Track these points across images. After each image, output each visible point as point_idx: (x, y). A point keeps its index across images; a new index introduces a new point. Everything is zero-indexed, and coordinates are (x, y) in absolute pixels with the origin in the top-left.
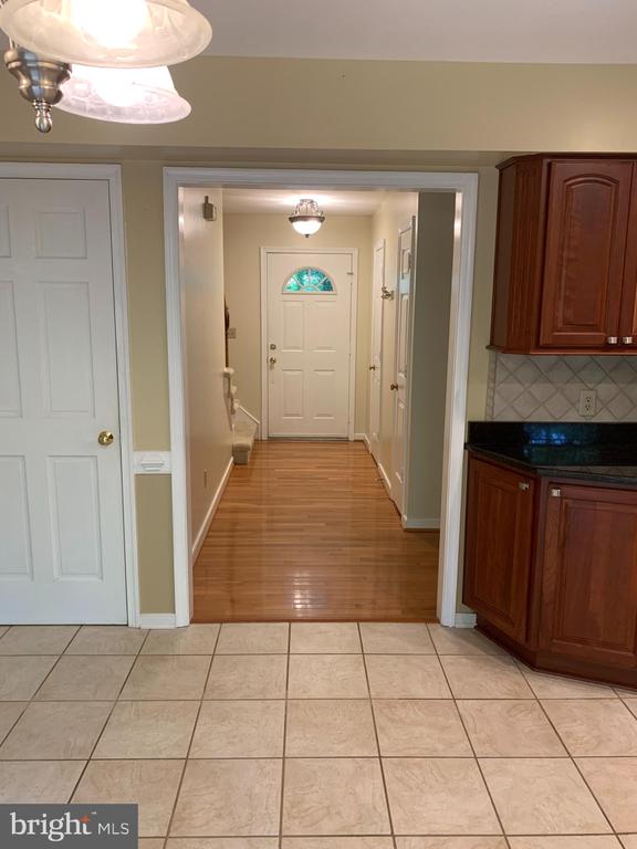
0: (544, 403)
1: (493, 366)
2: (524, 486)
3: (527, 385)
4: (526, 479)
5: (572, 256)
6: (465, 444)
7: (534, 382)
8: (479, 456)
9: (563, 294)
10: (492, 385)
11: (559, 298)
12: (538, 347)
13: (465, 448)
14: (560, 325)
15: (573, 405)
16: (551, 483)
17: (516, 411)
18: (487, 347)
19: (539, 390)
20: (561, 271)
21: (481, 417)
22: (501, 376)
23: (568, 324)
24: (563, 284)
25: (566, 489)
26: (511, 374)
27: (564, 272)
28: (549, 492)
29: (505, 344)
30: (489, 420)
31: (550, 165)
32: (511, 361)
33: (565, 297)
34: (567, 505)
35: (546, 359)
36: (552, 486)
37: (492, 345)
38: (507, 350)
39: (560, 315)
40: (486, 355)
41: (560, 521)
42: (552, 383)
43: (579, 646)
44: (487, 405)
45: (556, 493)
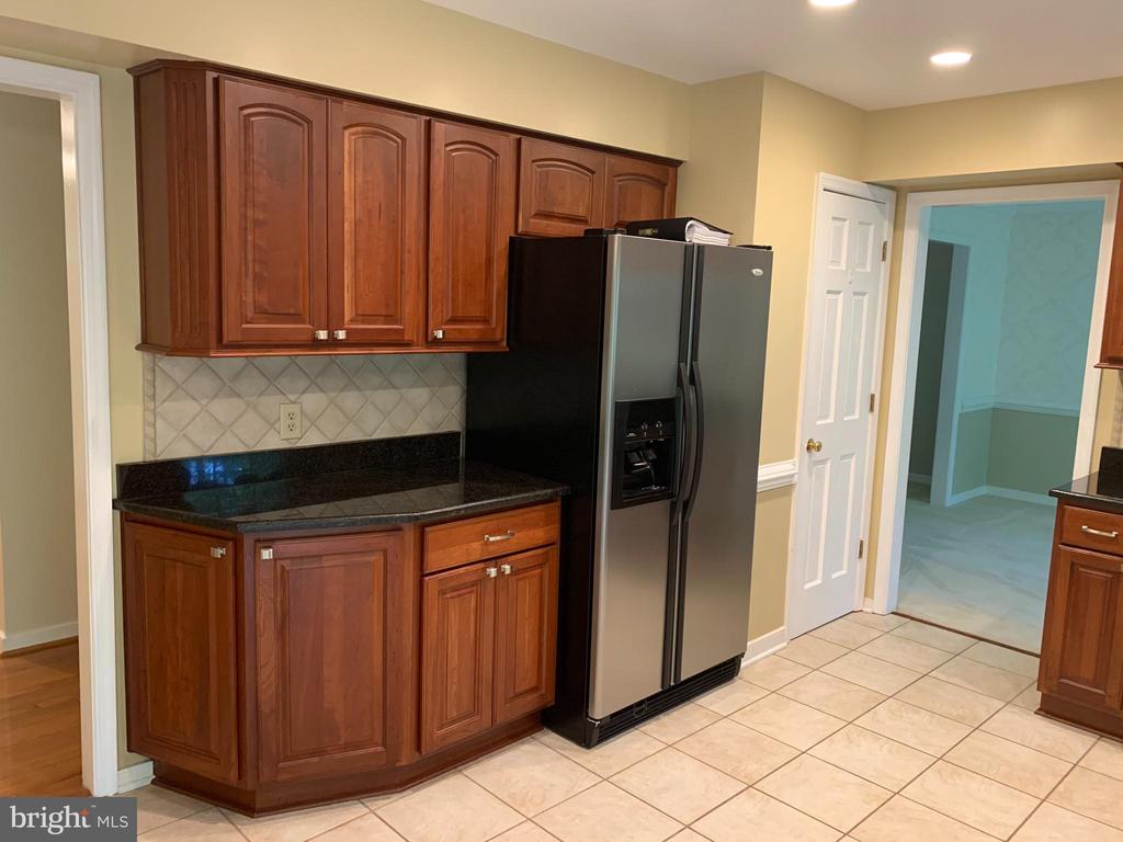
0: (230, 427)
1: (150, 378)
2: (219, 552)
3: (204, 402)
4: (221, 540)
5: (260, 216)
6: (113, 501)
7: (215, 396)
8: (141, 516)
9: (251, 270)
10: (151, 405)
11: (246, 276)
12: (222, 344)
13: (114, 508)
14: (250, 314)
15: (272, 425)
16: (258, 541)
17: (191, 442)
18: (137, 348)
19: (223, 408)
20: (246, 235)
21: (136, 456)
22: (163, 390)
23: (262, 313)
24: (250, 257)
25: (280, 545)
26: (178, 386)
27: (250, 238)
28: (256, 554)
29: (168, 342)
30: (150, 458)
31: (216, 81)
32: (178, 367)
33: (255, 274)
34: (283, 567)
35: (228, 363)
36: (259, 545)
37: (146, 344)
38: (173, 351)
39: (249, 299)
40: (138, 360)
41: (276, 595)
42: (239, 396)
43: (316, 759)
44: (145, 436)
45: (267, 554)
